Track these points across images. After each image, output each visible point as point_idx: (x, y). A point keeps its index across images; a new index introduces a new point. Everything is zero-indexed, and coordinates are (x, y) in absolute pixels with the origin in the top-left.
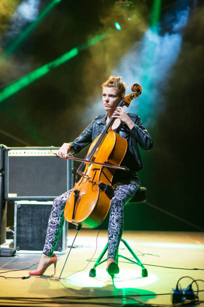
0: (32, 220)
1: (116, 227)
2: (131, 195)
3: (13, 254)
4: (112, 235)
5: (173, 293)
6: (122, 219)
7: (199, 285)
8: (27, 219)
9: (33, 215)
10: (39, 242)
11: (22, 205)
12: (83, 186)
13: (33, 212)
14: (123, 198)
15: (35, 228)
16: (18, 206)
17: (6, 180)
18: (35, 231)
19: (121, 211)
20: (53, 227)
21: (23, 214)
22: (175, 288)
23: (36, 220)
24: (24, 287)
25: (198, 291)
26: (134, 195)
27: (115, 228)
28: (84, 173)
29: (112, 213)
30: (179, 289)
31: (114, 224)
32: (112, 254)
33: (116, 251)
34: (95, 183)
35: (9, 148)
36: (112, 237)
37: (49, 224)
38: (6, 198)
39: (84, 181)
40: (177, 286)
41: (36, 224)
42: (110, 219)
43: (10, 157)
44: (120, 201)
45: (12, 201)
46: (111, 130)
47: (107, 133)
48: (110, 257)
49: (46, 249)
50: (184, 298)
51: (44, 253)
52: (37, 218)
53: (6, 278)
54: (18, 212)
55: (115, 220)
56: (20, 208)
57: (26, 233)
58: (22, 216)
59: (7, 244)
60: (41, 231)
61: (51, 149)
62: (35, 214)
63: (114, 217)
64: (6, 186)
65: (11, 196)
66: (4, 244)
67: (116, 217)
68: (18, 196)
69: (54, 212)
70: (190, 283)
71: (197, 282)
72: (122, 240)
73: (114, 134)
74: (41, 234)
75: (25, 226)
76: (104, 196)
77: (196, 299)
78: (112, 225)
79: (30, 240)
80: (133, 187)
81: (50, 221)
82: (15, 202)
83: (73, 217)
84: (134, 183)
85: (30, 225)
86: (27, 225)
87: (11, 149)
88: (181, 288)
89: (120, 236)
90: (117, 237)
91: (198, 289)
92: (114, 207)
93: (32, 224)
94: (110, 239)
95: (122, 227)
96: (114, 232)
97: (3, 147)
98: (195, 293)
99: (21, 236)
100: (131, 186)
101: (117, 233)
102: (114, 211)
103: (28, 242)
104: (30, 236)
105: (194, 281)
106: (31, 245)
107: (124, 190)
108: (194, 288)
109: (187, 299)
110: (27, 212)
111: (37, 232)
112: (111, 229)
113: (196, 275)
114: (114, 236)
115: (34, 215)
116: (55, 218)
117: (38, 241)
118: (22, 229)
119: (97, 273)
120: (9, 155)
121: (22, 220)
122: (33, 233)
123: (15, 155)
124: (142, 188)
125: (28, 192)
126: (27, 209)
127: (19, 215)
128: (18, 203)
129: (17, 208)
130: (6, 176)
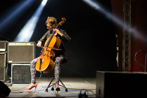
0: (18, 72)
1: (58, 72)
2: (62, 60)
3: (11, 85)
8: (17, 71)
9: (19, 69)
11: (14, 65)
13: (19, 68)
15: (20, 75)
19: (59, 66)
28: (44, 52)
29: (56, 67)
34: (48, 56)
36: (57, 76)
37: (31, 71)
38: (8, 63)
40: (80, 93)
41: (20, 73)
42: (55, 69)
44: (58, 62)
45: (10, 64)
47: (53, 37)
52: (21, 71)
53: (14, 92)
54: (13, 68)
57: (16, 77)
58: (14, 70)
61: (26, 43)
64: (8, 58)
65: (10, 62)
67: (57, 68)
68: (12, 62)
70: (85, 91)
71: (88, 91)
74: (22, 77)
75: (16, 74)
76: (52, 61)
78: (56, 71)
79: (18, 80)
81: (31, 70)
83: (40, 69)
85: (18, 74)
87: (10, 43)
88: (82, 93)
97: (6, 42)
99: (14, 78)
102: (56, 66)
103: (17, 80)
104: (18, 78)
106: (18, 82)
108: (87, 93)
109: (84, 97)
114: (57, 75)
117: (21, 80)
118: (14, 75)
119: (48, 90)
120: (9, 45)
121: (14, 72)
122: (19, 77)
123: (11, 45)
125: (17, 60)
126: (16, 67)
127: (13, 69)
128: (13, 65)
129: (13, 67)
130: (8, 54)
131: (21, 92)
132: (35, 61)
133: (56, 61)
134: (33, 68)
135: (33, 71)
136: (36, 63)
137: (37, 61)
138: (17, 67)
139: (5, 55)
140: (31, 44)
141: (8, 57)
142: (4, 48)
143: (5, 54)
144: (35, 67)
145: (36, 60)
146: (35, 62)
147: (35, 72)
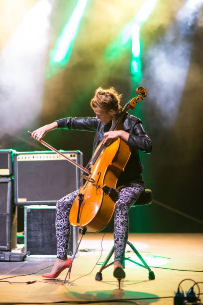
0: (42, 225)
1: (122, 230)
2: (135, 198)
3: (23, 259)
4: (118, 238)
5: (174, 296)
6: (127, 222)
7: (200, 288)
8: (37, 223)
9: (42, 220)
10: (50, 247)
11: (31, 209)
12: (88, 189)
13: (43, 216)
14: (126, 201)
15: (45, 232)
16: (28, 210)
17: (15, 185)
18: (45, 236)
19: (126, 214)
20: (61, 230)
21: (33, 219)
22: (176, 291)
23: (46, 225)
24: (27, 292)
25: (199, 294)
26: (138, 197)
27: (120, 231)
28: (89, 177)
29: (117, 216)
30: (181, 292)
31: (119, 227)
32: (119, 257)
33: (123, 254)
34: (99, 186)
35: (18, 153)
36: (118, 240)
37: (57, 228)
38: (16, 202)
39: (89, 185)
40: (179, 289)
41: (46, 229)
42: (115, 223)
43: (19, 162)
44: (124, 205)
45: (21, 207)
48: (116, 260)
49: (59, 253)
50: (186, 301)
51: (58, 257)
52: (47, 222)
53: (10, 283)
54: (28, 217)
55: (120, 223)
56: (30, 213)
57: (36, 237)
58: (32, 221)
59: (19, 249)
60: (51, 235)
62: (45, 218)
63: (119, 220)
64: (15, 191)
65: (20, 200)
66: (16, 249)
67: (121, 220)
68: (27, 200)
69: (58, 215)
70: (192, 286)
71: (199, 284)
72: (128, 243)
74: (52, 238)
75: (35, 230)
76: (108, 199)
77: (198, 302)
78: (117, 228)
79: (41, 245)
80: (137, 190)
81: (56, 224)
82: (25, 207)
83: (78, 221)
84: (138, 185)
85: (41, 230)
86: (37, 229)
87: (20, 154)
88: (182, 291)
89: (126, 238)
90: (123, 240)
91: (199, 292)
92: (118, 210)
93: (42, 228)
94: (116, 242)
95: (127, 230)
96: (119, 235)
97: (12, 152)
98: (197, 296)
99: (32, 241)
100: (135, 189)
101: (123, 236)
102: (118, 215)
103: (38, 246)
104: (41, 240)
105: (196, 283)
106: (41, 250)
107: (127, 193)
108: (196, 290)
109: (189, 302)
110: (37, 216)
111: (47, 237)
112: (117, 233)
113: (197, 277)
114: (120, 239)
115: (44, 219)
116: (60, 221)
117: (48, 246)
118: (32, 233)
119: (103, 276)
120: (18, 160)
121: (32, 225)
122: (43, 237)
123: (24, 160)
124: (146, 190)
125: (37, 197)
126: (36, 213)
127: (29, 219)
128: (28, 208)
129: (27, 213)
130: (15, 182)
131: (29, 283)
133: (119, 202)
134: (61, 218)
135: (61, 226)
137: (71, 201)
138: (38, 212)
139: (9, 185)
140: (71, 156)
141: (17, 189)
142: (7, 168)
143: (7, 183)
144: (66, 218)
145: (70, 197)
146: (66, 203)
147: (67, 230)
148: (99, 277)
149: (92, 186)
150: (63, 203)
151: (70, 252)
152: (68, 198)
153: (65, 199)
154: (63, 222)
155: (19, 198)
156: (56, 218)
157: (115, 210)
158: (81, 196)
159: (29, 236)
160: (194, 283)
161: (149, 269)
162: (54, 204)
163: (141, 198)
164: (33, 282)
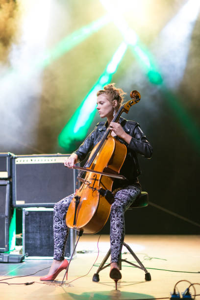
0: (40, 227)
1: (118, 232)
2: (131, 200)
3: (21, 260)
4: (114, 240)
5: (170, 297)
6: (123, 224)
7: (196, 289)
8: (35, 225)
9: (40, 222)
10: (48, 248)
11: (29, 212)
12: (84, 192)
13: (40, 218)
14: (122, 204)
15: (43, 234)
16: (26, 213)
17: (13, 188)
18: (43, 237)
19: (122, 216)
20: (58, 232)
21: (31, 221)
22: (172, 292)
23: (44, 227)
25: (195, 295)
26: (134, 200)
27: (116, 233)
28: (85, 179)
30: (177, 293)
31: (115, 229)
32: (115, 258)
33: (119, 256)
34: (95, 189)
35: (16, 156)
36: (114, 242)
37: (55, 229)
38: (14, 205)
39: (85, 187)
40: (175, 290)
41: (44, 231)
42: (111, 225)
43: (17, 165)
44: (120, 207)
45: (19, 211)
46: (111, 136)
47: (107, 139)
48: (113, 262)
51: (54, 259)
52: (45, 224)
53: (9, 284)
54: (26, 219)
55: (116, 225)
56: (28, 215)
57: (34, 239)
58: (30, 223)
59: (17, 250)
60: (49, 237)
61: (58, 156)
62: (43, 220)
63: (115, 222)
64: (14, 193)
65: (18, 203)
66: (14, 251)
67: (116, 222)
68: (25, 203)
69: (56, 217)
70: (188, 287)
71: (194, 285)
72: (125, 245)
73: (114, 140)
74: (49, 240)
75: (33, 232)
76: (104, 201)
78: (113, 230)
79: (39, 246)
80: (133, 192)
81: (54, 226)
82: (23, 209)
83: (75, 223)
84: (135, 187)
85: (38, 231)
86: (35, 231)
87: (18, 157)
88: (179, 292)
91: (195, 293)
92: (114, 212)
93: (40, 231)
94: (112, 244)
95: (123, 232)
96: (115, 237)
97: (10, 155)
98: (193, 297)
99: (30, 242)
100: (131, 191)
101: (119, 238)
102: (114, 217)
103: (36, 248)
104: (38, 242)
105: (192, 285)
106: (39, 251)
107: (123, 195)
108: (192, 292)
110: (35, 218)
111: (45, 238)
112: (113, 235)
113: (193, 278)
114: (115, 241)
115: (42, 222)
116: (58, 223)
117: (46, 247)
118: (31, 235)
119: (100, 278)
120: (16, 163)
121: (30, 227)
122: (41, 239)
123: (22, 163)
124: (142, 193)
125: (35, 199)
126: (34, 215)
127: (27, 221)
128: (26, 210)
129: (25, 215)
130: (13, 184)
131: (27, 284)
132: (64, 203)
133: (115, 205)
134: (59, 220)
135: (59, 228)
136: (67, 208)
137: (69, 204)
139: (8, 187)
141: (15, 191)
142: (6, 171)
143: (6, 185)
144: (64, 220)
145: (68, 200)
146: (64, 206)
147: (65, 231)
148: (96, 278)
149: (88, 188)
150: (61, 206)
151: (68, 254)
152: (66, 201)
153: (63, 201)
154: (61, 223)
155: (17, 200)
156: (54, 220)
157: (111, 213)
158: (77, 198)
159: (27, 238)
160: (190, 285)
161: (145, 270)
162: (52, 207)
163: (137, 201)
164: (31, 283)
